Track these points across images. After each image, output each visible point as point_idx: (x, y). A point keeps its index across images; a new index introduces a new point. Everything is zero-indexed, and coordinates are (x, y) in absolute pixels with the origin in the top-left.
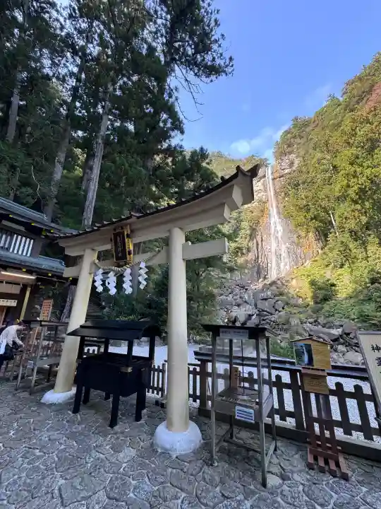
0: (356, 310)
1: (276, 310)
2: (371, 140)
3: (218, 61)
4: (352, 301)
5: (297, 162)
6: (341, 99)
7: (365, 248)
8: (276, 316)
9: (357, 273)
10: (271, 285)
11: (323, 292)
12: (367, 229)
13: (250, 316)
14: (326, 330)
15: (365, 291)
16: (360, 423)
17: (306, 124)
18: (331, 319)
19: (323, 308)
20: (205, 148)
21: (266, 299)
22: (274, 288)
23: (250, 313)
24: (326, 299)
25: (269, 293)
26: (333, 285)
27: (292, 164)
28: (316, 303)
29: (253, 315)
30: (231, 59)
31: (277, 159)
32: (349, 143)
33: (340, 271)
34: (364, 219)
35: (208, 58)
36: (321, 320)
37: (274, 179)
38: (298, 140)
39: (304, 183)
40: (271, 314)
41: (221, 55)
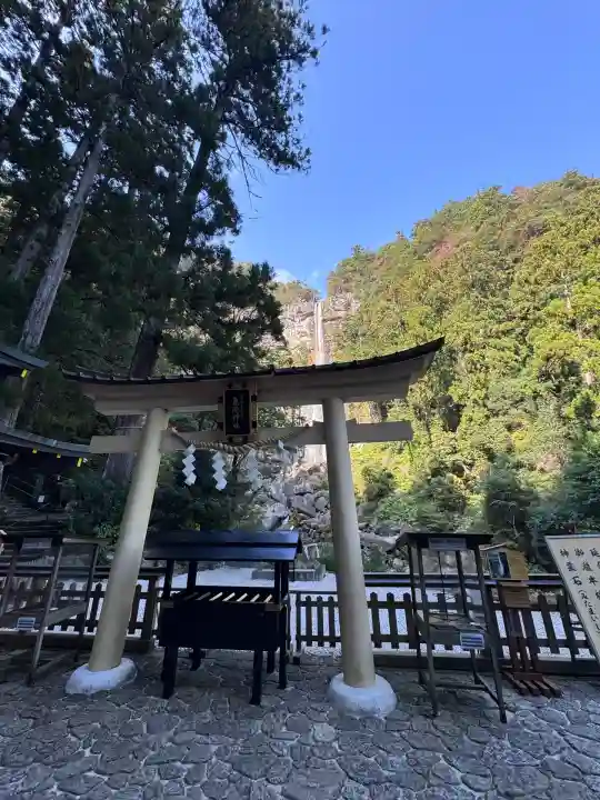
0: (415, 509)
1: (317, 511)
2: (439, 298)
3: (292, 149)
4: (411, 498)
5: (356, 305)
6: (411, 240)
7: (428, 430)
8: (316, 519)
9: (418, 461)
10: (311, 472)
11: (379, 484)
12: (433, 407)
13: (280, 520)
14: (379, 538)
15: (427, 487)
16: (565, 638)
17: (370, 259)
18: (386, 522)
19: (377, 507)
20: (270, 265)
21: (302, 494)
22: (314, 477)
23: (280, 515)
24: (381, 494)
25: (307, 485)
26: (390, 476)
27: (348, 306)
28: (370, 500)
29: (285, 518)
30: (308, 152)
31: (330, 294)
32: (420, 298)
33: (398, 458)
34: (430, 395)
35: (280, 138)
36: (373, 524)
37: (324, 321)
38: (357, 277)
39: (364, 335)
40: (311, 517)
41: (298, 141)
